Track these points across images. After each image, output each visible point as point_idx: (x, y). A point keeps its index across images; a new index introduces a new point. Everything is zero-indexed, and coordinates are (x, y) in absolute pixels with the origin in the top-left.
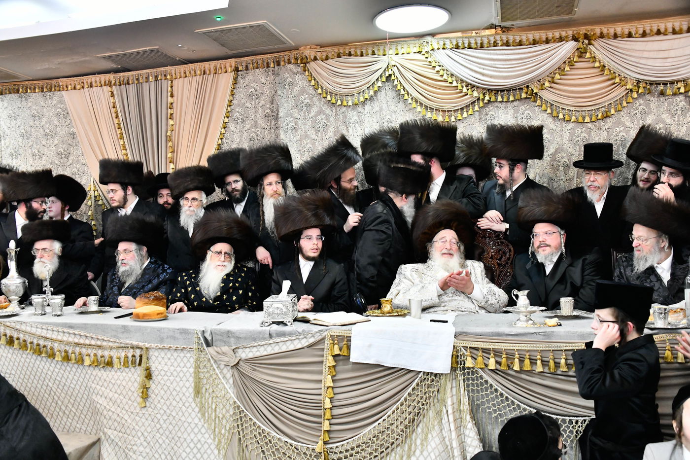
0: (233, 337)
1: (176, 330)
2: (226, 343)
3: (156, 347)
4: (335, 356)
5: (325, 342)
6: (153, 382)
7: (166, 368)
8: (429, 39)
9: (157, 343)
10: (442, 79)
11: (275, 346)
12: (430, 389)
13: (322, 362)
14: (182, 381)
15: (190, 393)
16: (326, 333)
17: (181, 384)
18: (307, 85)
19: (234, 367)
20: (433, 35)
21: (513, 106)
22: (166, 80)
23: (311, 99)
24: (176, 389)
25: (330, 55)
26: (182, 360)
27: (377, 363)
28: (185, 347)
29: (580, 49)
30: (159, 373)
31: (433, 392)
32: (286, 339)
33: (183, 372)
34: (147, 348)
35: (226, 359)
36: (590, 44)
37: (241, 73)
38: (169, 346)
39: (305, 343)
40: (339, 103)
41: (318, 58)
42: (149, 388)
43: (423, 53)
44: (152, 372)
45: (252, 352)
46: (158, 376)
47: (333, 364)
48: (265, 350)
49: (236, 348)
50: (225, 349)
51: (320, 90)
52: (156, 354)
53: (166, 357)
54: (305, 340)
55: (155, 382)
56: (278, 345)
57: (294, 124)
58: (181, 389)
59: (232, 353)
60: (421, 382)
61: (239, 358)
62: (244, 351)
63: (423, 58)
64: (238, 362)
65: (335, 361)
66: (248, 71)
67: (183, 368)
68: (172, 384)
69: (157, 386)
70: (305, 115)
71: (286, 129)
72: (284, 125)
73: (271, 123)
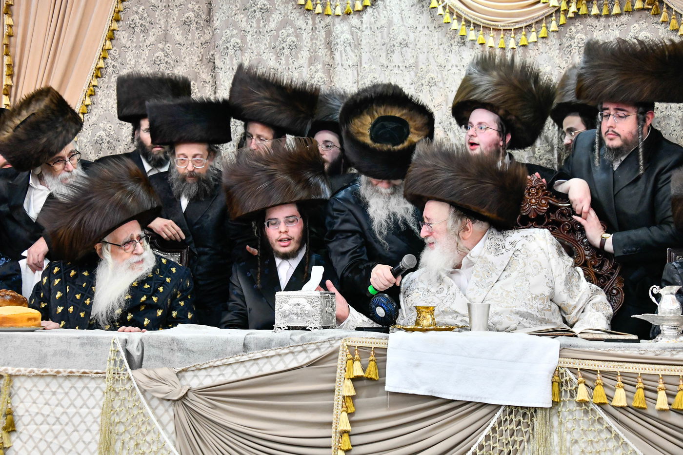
0: (180, 350)
1: (74, 341)
2: (164, 362)
3: (30, 372)
4: (355, 380)
5: (337, 358)
6: (18, 437)
7: (46, 410)
9: (31, 365)
11: (253, 364)
13: (332, 391)
14: (78, 431)
15: (92, 451)
16: (339, 343)
17: (75, 437)
19: (180, 402)
24: (64, 446)
26: (79, 395)
28: (87, 371)
30: (33, 420)
32: (272, 353)
33: (81, 416)
34: (10, 376)
35: (166, 388)
38: (56, 370)
39: (303, 359)
40: (319, 9)
42: (9, 448)
44: (17, 418)
45: (210, 376)
46: (28, 425)
47: (352, 393)
48: (234, 372)
49: (183, 370)
50: (163, 371)
52: (29, 384)
53: (48, 390)
54: (303, 355)
55: (22, 436)
56: (257, 364)
57: (239, 41)
58: (74, 446)
59: (176, 379)
61: (188, 388)
62: (195, 376)
64: (186, 394)
65: (356, 389)
67: (81, 408)
68: (56, 437)
69: (25, 443)
70: (258, 27)
71: (224, 49)
72: (221, 42)
73: (193, 36)
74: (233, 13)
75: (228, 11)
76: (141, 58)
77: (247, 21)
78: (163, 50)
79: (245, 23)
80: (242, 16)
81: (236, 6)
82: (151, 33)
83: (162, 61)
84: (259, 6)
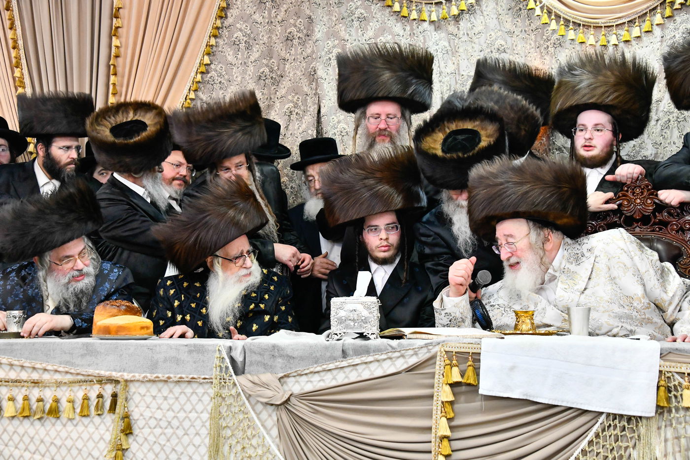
0: (281, 356)
1: (182, 348)
2: (267, 368)
3: (144, 378)
4: (453, 385)
5: (435, 363)
6: (134, 440)
7: (158, 415)
9: (145, 372)
11: (352, 371)
12: (620, 444)
13: (431, 397)
14: (188, 435)
15: (202, 454)
16: (437, 349)
17: (186, 440)
19: (282, 406)
24: (176, 449)
26: (188, 400)
27: (524, 398)
28: (195, 376)
30: (147, 423)
31: (626, 448)
32: (370, 359)
33: (190, 420)
34: (126, 381)
35: (269, 393)
38: (167, 376)
39: (401, 365)
40: (414, 15)
42: (127, 449)
44: (133, 422)
45: (311, 382)
46: (143, 428)
47: (451, 398)
48: (334, 378)
49: (285, 376)
50: (266, 377)
52: (142, 389)
53: (160, 395)
54: (401, 360)
55: (137, 438)
56: (356, 370)
58: (185, 448)
59: (279, 385)
60: (603, 430)
61: (290, 393)
62: (297, 382)
64: (289, 399)
65: (454, 394)
67: (190, 412)
68: (168, 440)
69: (141, 445)
71: (327, 60)
72: (323, 53)
73: (296, 50)
74: (333, 24)
75: (328, 22)
76: (246, 74)
77: (345, 30)
78: (267, 66)
79: (344, 32)
80: (341, 25)
81: (335, 16)
82: (255, 49)
83: (268, 76)
84: (356, 15)
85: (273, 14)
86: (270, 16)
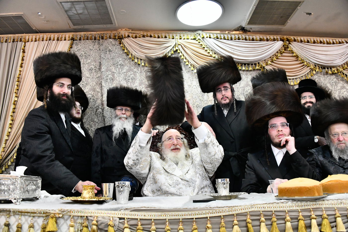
8: (200, 32)
10: (209, 55)
18: (122, 52)
20: (203, 30)
21: (250, 74)
22: (21, 42)
23: (124, 61)
25: (138, 36)
29: (285, 46)
36: (290, 44)
37: (76, 42)
40: (143, 64)
41: (130, 36)
43: (197, 39)
51: (130, 56)
57: (112, 76)
63: (197, 42)
66: (81, 41)
70: (119, 71)
71: (106, 79)
72: (105, 77)
73: (93, 74)
74: (109, 66)
75: (107, 65)
77: (115, 69)
79: (114, 70)
80: (113, 67)
81: (111, 63)
84: (119, 63)
85: (85, 61)
86: (84, 61)
